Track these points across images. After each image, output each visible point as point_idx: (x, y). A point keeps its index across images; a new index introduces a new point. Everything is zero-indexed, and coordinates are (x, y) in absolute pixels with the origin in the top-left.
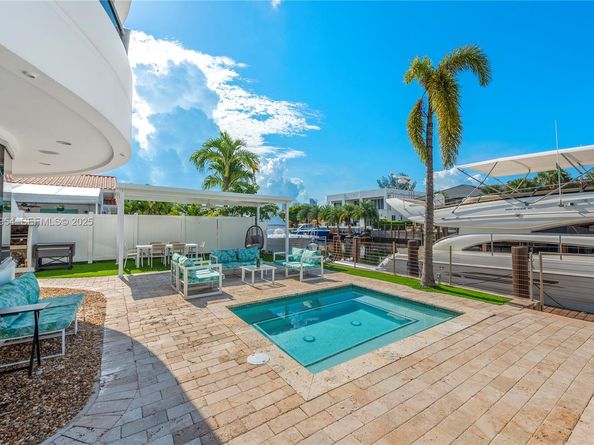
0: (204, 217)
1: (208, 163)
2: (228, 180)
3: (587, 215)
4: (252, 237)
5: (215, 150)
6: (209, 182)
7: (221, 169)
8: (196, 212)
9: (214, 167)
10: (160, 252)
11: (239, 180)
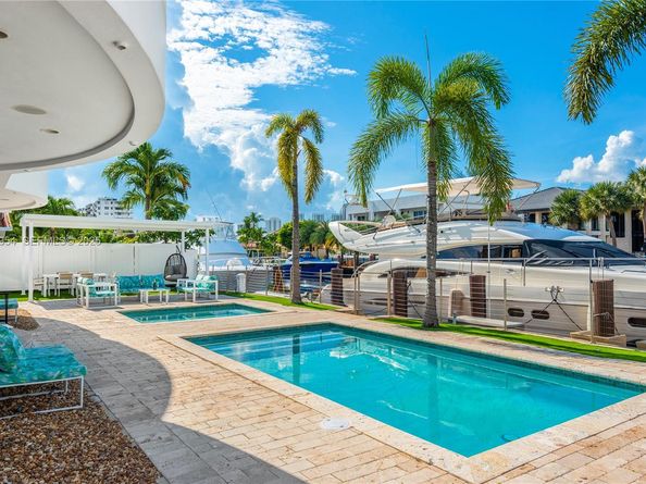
0: (118, 245)
1: (124, 179)
2: (151, 197)
3: (449, 242)
4: (174, 267)
5: (133, 162)
6: (128, 199)
7: (140, 185)
8: (108, 239)
9: (133, 180)
10: (67, 281)
11: (166, 197)
